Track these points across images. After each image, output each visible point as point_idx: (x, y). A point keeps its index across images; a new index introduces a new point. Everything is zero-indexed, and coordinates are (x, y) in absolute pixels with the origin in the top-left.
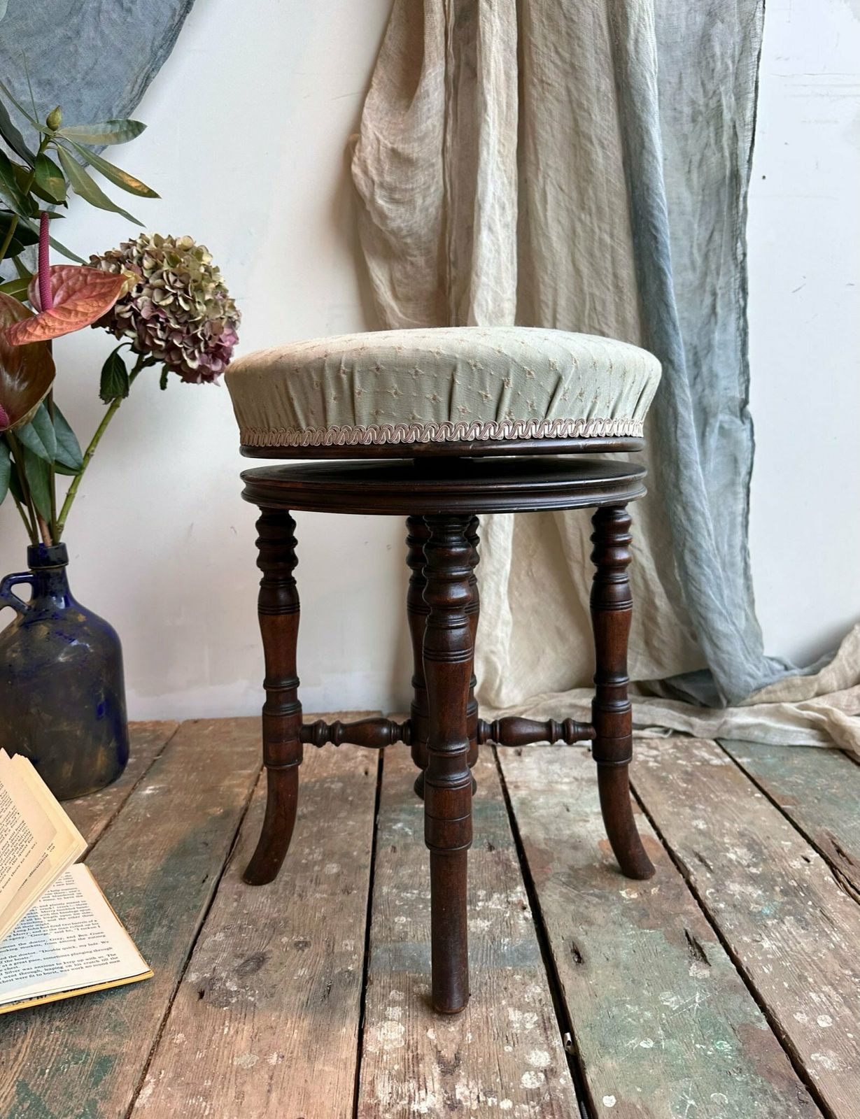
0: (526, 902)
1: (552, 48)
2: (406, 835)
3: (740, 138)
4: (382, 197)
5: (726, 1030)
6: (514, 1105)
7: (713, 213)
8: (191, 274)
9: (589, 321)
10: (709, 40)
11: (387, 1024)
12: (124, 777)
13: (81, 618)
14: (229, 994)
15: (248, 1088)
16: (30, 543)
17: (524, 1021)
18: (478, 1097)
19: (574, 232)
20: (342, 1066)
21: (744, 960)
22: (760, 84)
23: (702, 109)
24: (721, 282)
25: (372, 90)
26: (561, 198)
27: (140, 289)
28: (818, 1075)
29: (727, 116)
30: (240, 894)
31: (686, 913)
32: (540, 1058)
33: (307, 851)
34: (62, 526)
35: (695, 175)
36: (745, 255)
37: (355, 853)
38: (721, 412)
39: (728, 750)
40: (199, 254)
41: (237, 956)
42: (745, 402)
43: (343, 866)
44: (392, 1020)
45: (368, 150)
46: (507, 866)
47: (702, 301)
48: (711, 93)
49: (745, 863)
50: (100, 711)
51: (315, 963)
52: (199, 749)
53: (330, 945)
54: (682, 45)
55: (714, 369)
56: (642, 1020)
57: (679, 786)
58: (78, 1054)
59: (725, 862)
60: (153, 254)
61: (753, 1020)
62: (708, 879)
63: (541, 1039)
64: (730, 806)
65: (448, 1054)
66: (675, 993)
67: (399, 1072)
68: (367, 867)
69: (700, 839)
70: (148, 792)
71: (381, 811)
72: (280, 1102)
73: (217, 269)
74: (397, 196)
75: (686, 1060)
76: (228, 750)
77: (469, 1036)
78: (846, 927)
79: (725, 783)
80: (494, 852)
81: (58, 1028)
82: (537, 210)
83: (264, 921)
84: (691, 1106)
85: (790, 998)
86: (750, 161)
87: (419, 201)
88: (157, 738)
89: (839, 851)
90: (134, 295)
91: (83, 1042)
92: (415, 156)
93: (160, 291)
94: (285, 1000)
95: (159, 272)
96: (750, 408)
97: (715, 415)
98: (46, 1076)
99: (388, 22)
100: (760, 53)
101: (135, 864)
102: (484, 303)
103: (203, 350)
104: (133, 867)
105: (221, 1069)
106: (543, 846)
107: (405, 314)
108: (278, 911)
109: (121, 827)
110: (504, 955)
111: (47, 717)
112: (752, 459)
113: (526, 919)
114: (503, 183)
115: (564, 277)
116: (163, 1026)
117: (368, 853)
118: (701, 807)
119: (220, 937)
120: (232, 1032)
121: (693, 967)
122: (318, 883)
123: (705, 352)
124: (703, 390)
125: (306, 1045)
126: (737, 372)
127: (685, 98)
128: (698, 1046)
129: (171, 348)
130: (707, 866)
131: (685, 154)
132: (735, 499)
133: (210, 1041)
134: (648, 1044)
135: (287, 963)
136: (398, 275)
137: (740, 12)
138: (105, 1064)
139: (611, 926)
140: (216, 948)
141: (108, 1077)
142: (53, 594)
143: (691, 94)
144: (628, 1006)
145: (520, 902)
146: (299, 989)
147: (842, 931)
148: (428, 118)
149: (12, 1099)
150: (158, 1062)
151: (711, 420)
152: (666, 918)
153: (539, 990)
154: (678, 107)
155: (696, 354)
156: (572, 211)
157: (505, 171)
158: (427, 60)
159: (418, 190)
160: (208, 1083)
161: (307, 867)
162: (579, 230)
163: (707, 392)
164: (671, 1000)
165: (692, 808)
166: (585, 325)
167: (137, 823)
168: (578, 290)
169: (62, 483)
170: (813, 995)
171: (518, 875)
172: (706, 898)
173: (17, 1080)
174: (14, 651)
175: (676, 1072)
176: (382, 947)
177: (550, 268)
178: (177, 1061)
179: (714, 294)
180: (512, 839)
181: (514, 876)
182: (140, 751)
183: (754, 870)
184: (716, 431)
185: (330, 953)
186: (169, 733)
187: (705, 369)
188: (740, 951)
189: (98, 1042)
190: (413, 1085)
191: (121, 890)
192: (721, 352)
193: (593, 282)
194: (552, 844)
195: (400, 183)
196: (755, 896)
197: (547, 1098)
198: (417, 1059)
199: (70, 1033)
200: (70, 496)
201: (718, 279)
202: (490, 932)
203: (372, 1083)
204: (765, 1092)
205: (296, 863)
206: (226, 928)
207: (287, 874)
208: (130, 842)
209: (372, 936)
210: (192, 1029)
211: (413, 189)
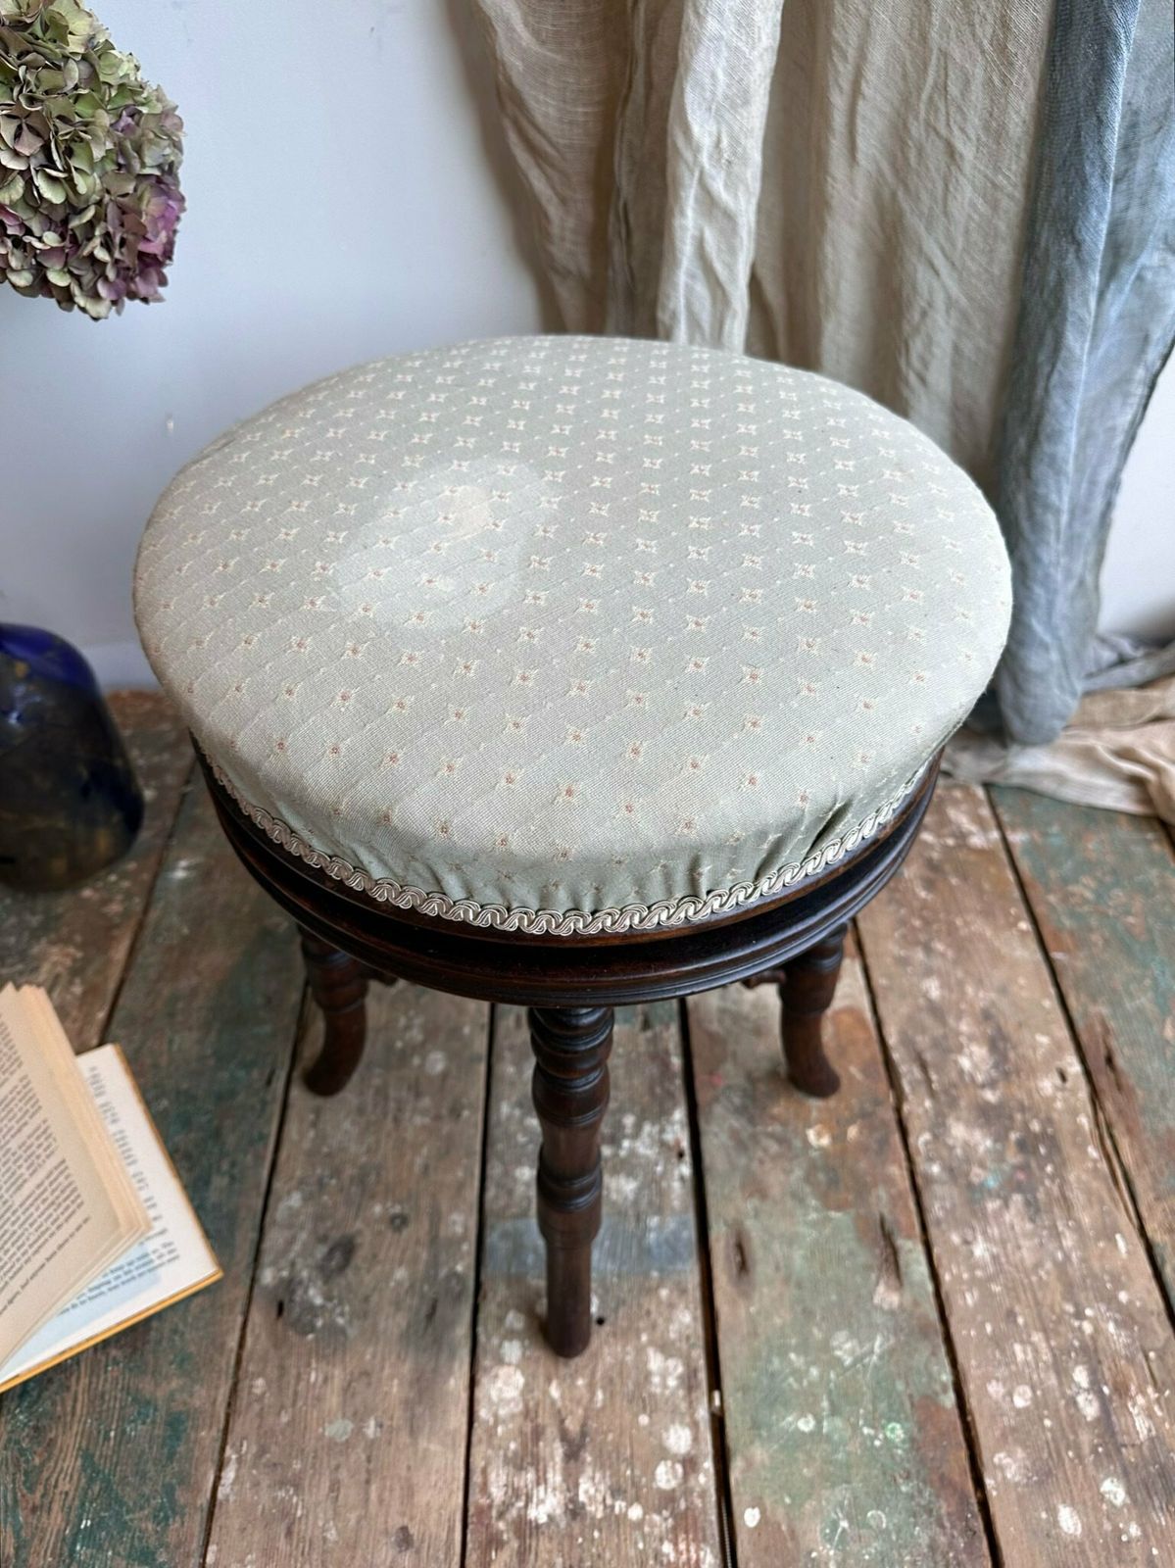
0: (685, 1144)
5: (902, 1404)
6: (645, 1514)
9: (928, 113)
11: (503, 1372)
12: (145, 835)
13: (21, 670)
14: (311, 1309)
15: (343, 1474)
17: (665, 1372)
18: (604, 1500)
20: (450, 1442)
21: (946, 1277)
28: (996, 1489)
30: (318, 1112)
31: (889, 1181)
32: (680, 1439)
33: (402, 1021)
37: (467, 1030)
38: (1147, 249)
39: (1000, 810)
41: (323, 1239)
43: (452, 1056)
44: (509, 1364)
46: (665, 1065)
49: (980, 1078)
51: (415, 1260)
53: (436, 1218)
55: (1159, 167)
56: (805, 1383)
57: (914, 894)
58: (144, 1404)
59: (954, 1075)
61: (938, 1387)
62: (926, 1111)
63: (683, 1406)
64: (981, 946)
65: (572, 1425)
66: (853, 1335)
67: (515, 1453)
68: (478, 1059)
69: (928, 1020)
70: (180, 874)
72: (381, 1501)
75: (849, 1454)
77: (600, 1395)
78: (1086, 1220)
79: (981, 892)
80: (649, 1034)
81: (116, 1362)
83: (349, 1171)
84: (844, 1530)
85: (989, 1351)
88: (181, 738)
89: (1110, 1060)
91: (147, 1386)
94: (382, 1326)
97: (1134, 261)
98: (112, 1443)
101: (177, 1039)
104: (175, 1047)
105: (310, 1443)
106: (715, 1027)
107: (536, 33)
108: (368, 1151)
109: (150, 956)
110: (649, 1250)
113: (682, 1178)
116: (238, 1362)
117: (482, 1027)
118: (939, 947)
119: (296, 1200)
120: (320, 1379)
121: (881, 1288)
122: (418, 1095)
123: (1155, 126)
124: (1127, 208)
125: (408, 1405)
128: (866, 1431)
130: (929, 1081)
132: (1124, 404)
133: (296, 1393)
134: (806, 1425)
135: (381, 1256)
138: (176, 1425)
139: (790, 1203)
140: (293, 1214)
141: (182, 1448)
144: (793, 1356)
145: (678, 1142)
146: (397, 1306)
147: (1078, 1229)
149: (79, 1479)
150: (238, 1427)
152: (862, 1190)
153: (687, 1319)
160: (297, 1466)
161: (404, 1057)
164: (845, 1348)
165: (928, 949)
166: (917, 118)
167: (170, 949)
168: (916, 33)
170: (1018, 1348)
171: (678, 1083)
172: (917, 1149)
173: (80, 1448)
175: (834, 1475)
176: (499, 1227)
178: (260, 1427)
181: (672, 1088)
183: (990, 1096)
185: (434, 1239)
188: (944, 1261)
189: (166, 1388)
190: (530, 1475)
191: (164, 1094)
193: (952, 24)
194: (728, 1022)
196: (981, 1149)
197: (683, 1505)
198: (538, 1434)
199: (131, 1370)
202: (636, 1202)
203: (485, 1471)
204: (930, 1512)
205: (389, 1047)
206: (302, 1182)
207: (377, 1071)
208: (166, 991)
209: (488, 1205)
210: (273, 1372)
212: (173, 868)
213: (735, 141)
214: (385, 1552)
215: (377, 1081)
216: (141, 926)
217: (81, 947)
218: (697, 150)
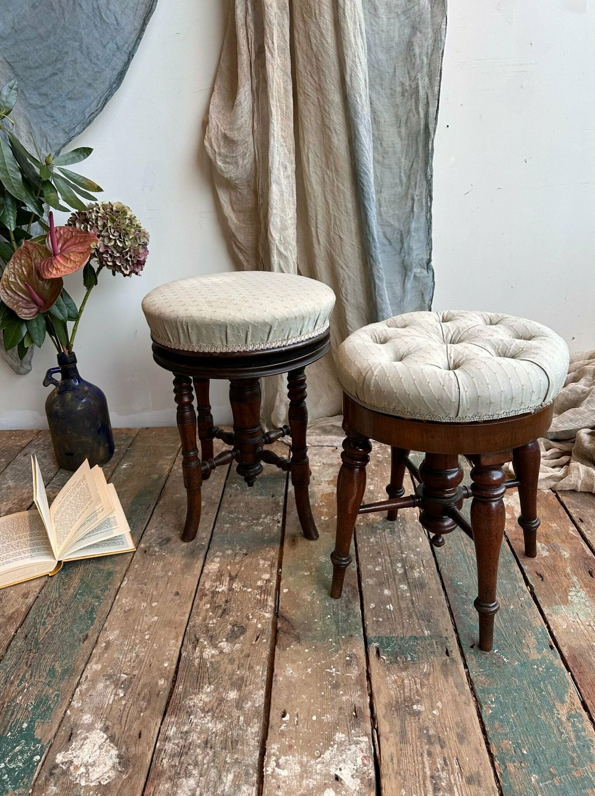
0: (281, 520)
1: (309, 74)
2: (238, 489)
3: (430, 105)
4: (220, 160)
6: (252, 590)
7: (414, 151)
8: (122, 226)
10: (412, 45)
11: (213, 564)
12: (113, 459)
13: (86, 388)
14: (156, 552)
15: (160, 582)
16: (58, 353)
17: (264, 564)
18: (240, 587)
20: (194, 577)
21: (360, 545)
22: (443, 71)
23: (408, 88)
24: (417, 193)
25: (214, 93)
26: (316, 160)
28: (365, 586)
29: (422, 93)
32: (266, 576)
34: (72, 345)
35: (403, 130)
36: (432, 176)
37: (214, 497)
38: (415, 267)
40: (125, 213)
41: (159, 538)
42: (429, 260)
44: (215, 562)
45: (212, 132)
46: (278, 504)
47: (406, 204)
48: (413, 78)
50: (99, 431)
52: (148, 444)
54: (396, 48)
55: (411, 244)
56: (309, 565)
58: (100, 570)
60: (103, 217)
61: (351, 567)
63: (269, 570)
65: (233, 574)
66: (326, 557)
67: (214, 579)
68: (217, 503)
69: (368, 494)
70: (124, 467)
71: (229, 478)
72: (171, 587)
73: (135, 217)
74: (228, 160)
75: (319, 579)
76: (162, 445)
77: (243, 568)
80: (274, 498)
82: (304, 166)
84: (314, 593)
85: (370, 559)
86: (436, 118)
87: (241, 162)
88: (128, 438)
92: (236, 139)
93: (107, 238)
94: (177, 554)
95: (106, 228)
96: (433, 263)
97: (411, 270)
98: (90, 577)
99: (221, 50)
100: (443, 51)
102: (275, 224)
103: (131, 264)
105: (151, 576)
107: (238, 220)
110: (264, 541)
111: (75, 435)
112: (433, 292)
113: (278, 526)
114: (285, 154)
115: (320, 204)
116: (131, 562)
117: (219, 497)
118: (377, 479)
119: (153, 531)
120: (156, 564)
123: (406, 234)
125: (182, 569)
126: (426, 244)
127: (397, 81)
129: (116, 265)
131: (397, 116)
133: (148, 567)
134: (307, 573)
136: (234, 198)
137: (433, 24)
138: (110, 574)
140: (151, 535)
141: (111, 578)
142: (72, 378)
143: (401, 79)
144: (306, 561)
145: (278, 519)
146: (182, 551)
148: (242, 117)
149: (79, 584)
150: (128, 574)
151: (409, 273)
153: (274, 554)
154: (393, 87)
155: (401, 235)
156: (322, 168)
157: (286, 146)
158: (239, 83)
159: (239, 156)
160: (146, 581)
162: (327, 179)
163: (406, 257)
166: (331, 231)
167: (120, 482)
168: (327, 212)
169: (70, 325)
170: (380, 559)
171: (281, 508)
174: (57, 406)
175: (314, 583)
176: (218, 536)
177: (313, 198)
178: (135, 574)
179: (413, 200)
180: (284, 492)
181: (279, 509)
182: (119, 445)
184: (412, 278)
186: (134, 435)
187: (405, 245)
188: (360, 542)
189: (108, 567)
190: (218, 583)
192: (415, 234)
193: (334, 208)
195: (229, 153)
196: (379, 520)
197: (264, 588)
198: (222, 575)
199: (97, 564)
200: (74, 331)
201: (415, 190)
202: (262, 531)
203: (204, 582)
206: (156, 527)
209: (214, 532)
210: (141, 563)
211: (236, 156)
212: (122, 466)
213: (285, 238)
214: (171, 596)
218: (275, 240)
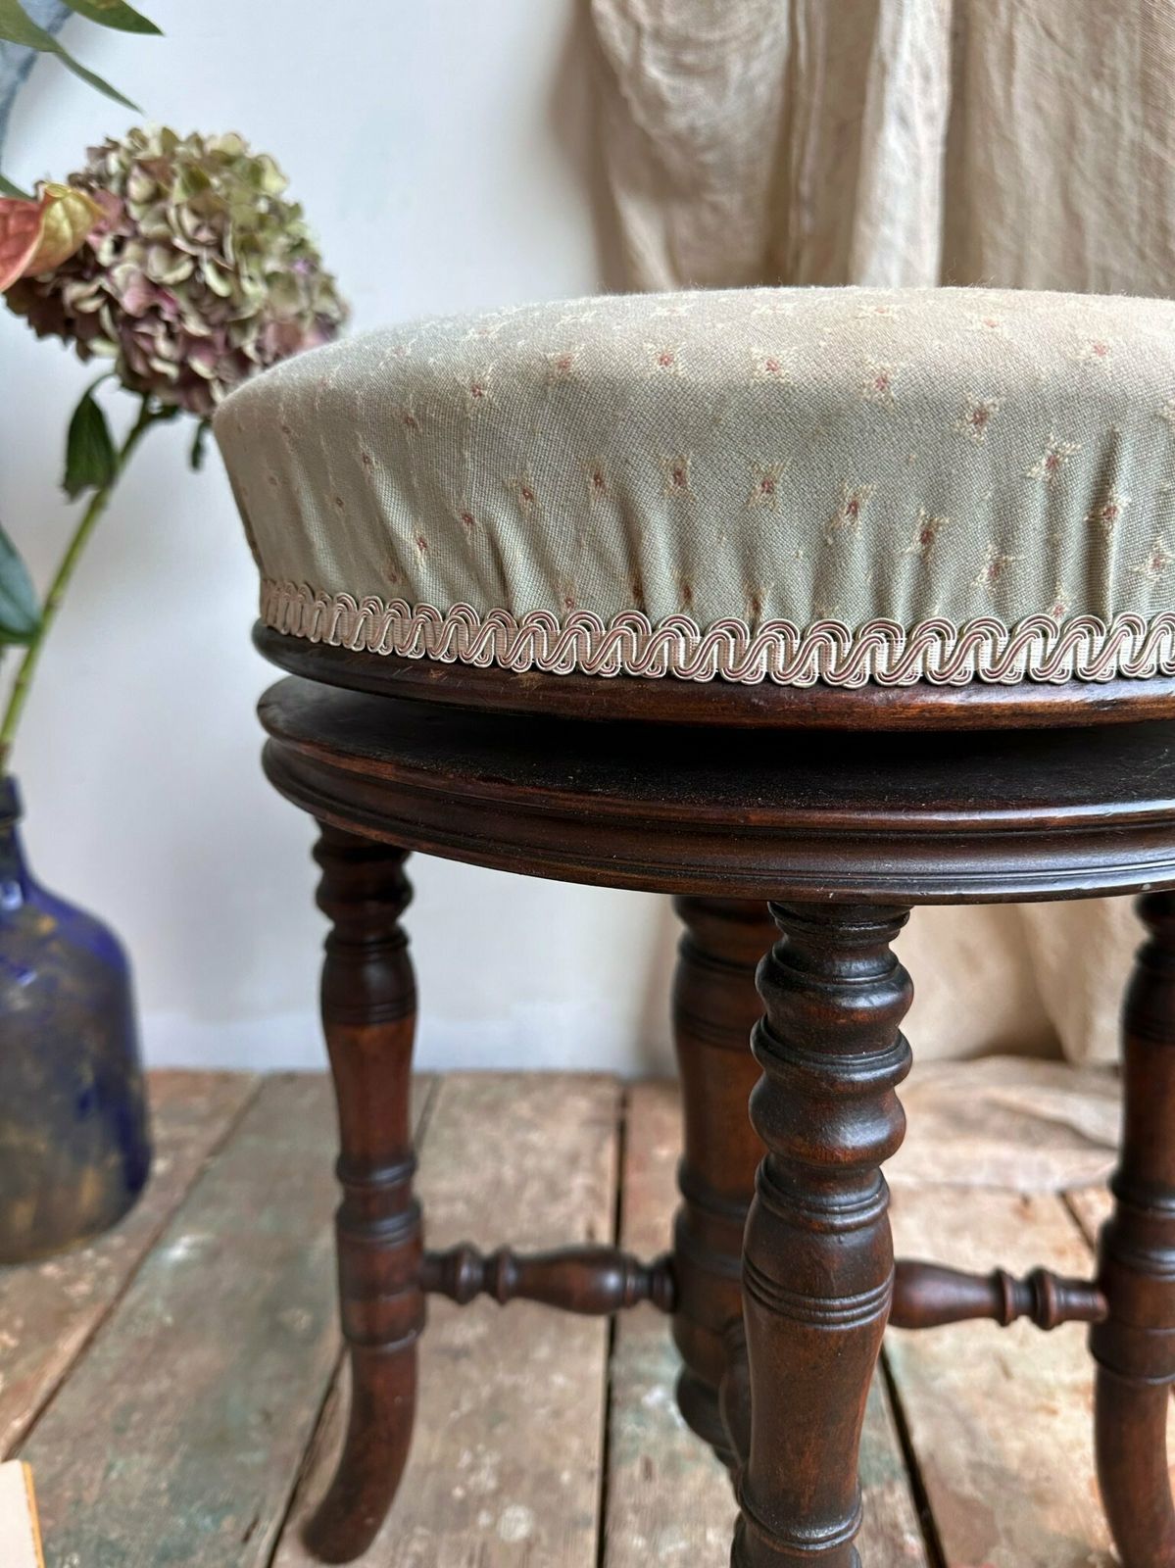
2: (672, 1423)
4: (659, 60)
8: (234, 212)
13: (47, 924)
19: (1072, 129)
26: (1046, 52)
27: (119, 246)
33: (466, 1459)
34: (10, 746)
37: (566, 1477)
40: (255, 171)
43: (541, 1514)
50: (83, 1104)
52: (285, 1147)
60: (154, 168)
68: (588, 1524)
70: (178, 1253)
73: (296, 210)
74: (689, 58)
82: (989, 83)
87: (735, 69)
88: (218, 1112)
90: (105, 256)
93: (164, 252)
95: (160, 206)
101: (120, 1464)
104: (114, 1475)
106: (968, 1489)
109: (112, 1350)
115: (1042, 232)
117: (591, 1475)
129: (191, 381)
136: (684, 231)
156: (1071, 83)
159: (734, 45)
161: (464, 1513)
162: (1083, 125)
167: (142, 1342)
177: (1010, 210)
182: (173, 1147)
186: (240, 1103)
191: (77, 1548)
193: (1108, 241)
194: (989, 1484)
195: (697, 28)
200: (19, 688)
205: (442, 1496)
207: (420, 1531)
208: (122, 1395)
211: (723, 42)
212: (171, 1245)
215: (417, 1547)
216: (108, 1313)
217: (20, 1334)
